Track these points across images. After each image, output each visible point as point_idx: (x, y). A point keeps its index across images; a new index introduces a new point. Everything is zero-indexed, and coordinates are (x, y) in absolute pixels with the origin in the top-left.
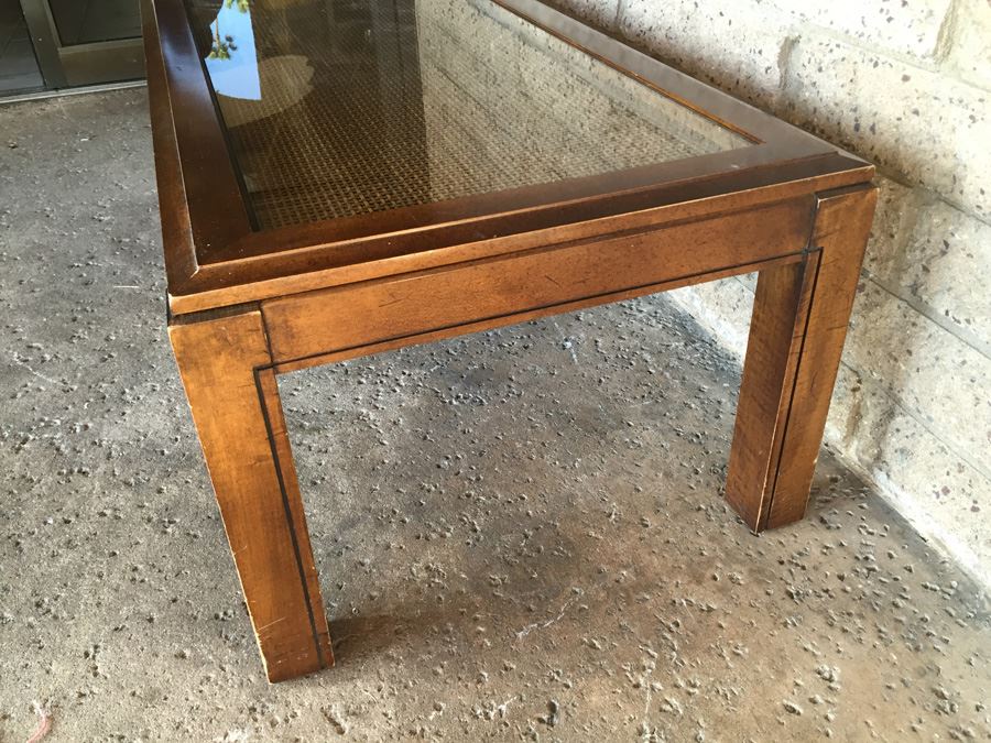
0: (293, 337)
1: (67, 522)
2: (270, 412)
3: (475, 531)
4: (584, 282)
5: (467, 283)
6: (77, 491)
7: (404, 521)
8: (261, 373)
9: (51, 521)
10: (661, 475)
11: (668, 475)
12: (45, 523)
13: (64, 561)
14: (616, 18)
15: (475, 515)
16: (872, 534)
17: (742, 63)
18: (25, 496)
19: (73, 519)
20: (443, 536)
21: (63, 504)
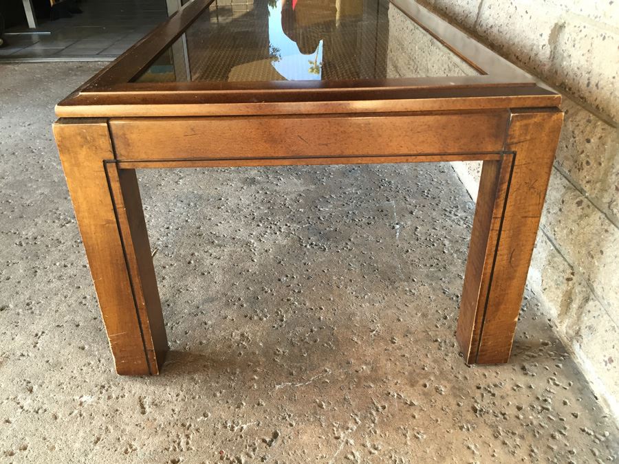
0: (129, 145)
1: (65, 266)
2: (114, 192)
3: (282, 321)
4: (327, 145)
5: (243, 131)
6: (79, 252)
7: (242, 306)
8: (108, 164)
9: (58, 264)
10: (419, 314)
11: (424, 315)
12: (55, 264)
13: (52, 285)
14: (476, 22)
15: (286, 312)
16: (558, 385)
17: (534, 44)
18: (53, 249)
19: (69, 266)
20: (261, 319)
21: (69, 257)
